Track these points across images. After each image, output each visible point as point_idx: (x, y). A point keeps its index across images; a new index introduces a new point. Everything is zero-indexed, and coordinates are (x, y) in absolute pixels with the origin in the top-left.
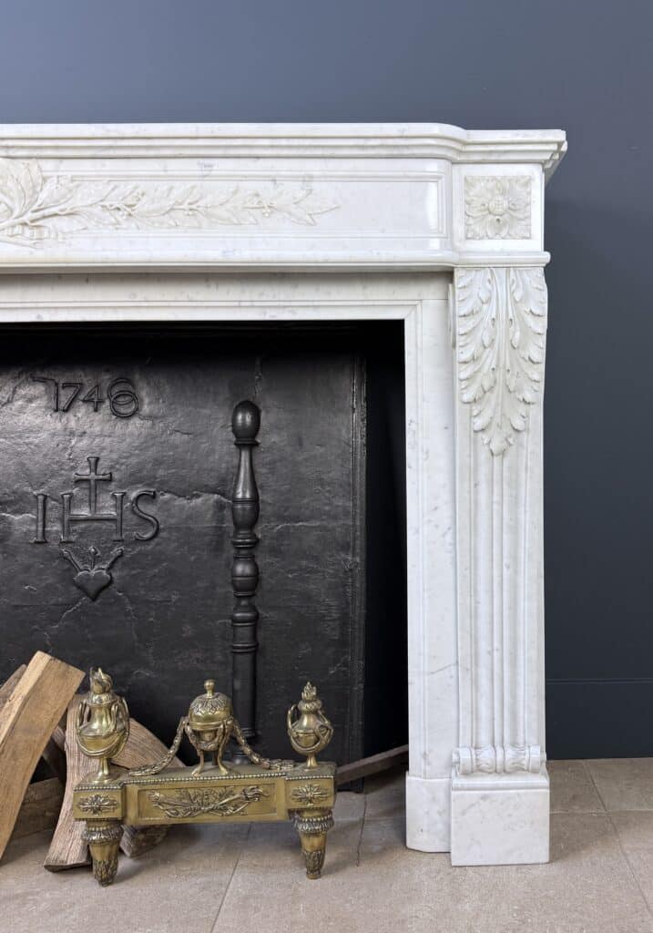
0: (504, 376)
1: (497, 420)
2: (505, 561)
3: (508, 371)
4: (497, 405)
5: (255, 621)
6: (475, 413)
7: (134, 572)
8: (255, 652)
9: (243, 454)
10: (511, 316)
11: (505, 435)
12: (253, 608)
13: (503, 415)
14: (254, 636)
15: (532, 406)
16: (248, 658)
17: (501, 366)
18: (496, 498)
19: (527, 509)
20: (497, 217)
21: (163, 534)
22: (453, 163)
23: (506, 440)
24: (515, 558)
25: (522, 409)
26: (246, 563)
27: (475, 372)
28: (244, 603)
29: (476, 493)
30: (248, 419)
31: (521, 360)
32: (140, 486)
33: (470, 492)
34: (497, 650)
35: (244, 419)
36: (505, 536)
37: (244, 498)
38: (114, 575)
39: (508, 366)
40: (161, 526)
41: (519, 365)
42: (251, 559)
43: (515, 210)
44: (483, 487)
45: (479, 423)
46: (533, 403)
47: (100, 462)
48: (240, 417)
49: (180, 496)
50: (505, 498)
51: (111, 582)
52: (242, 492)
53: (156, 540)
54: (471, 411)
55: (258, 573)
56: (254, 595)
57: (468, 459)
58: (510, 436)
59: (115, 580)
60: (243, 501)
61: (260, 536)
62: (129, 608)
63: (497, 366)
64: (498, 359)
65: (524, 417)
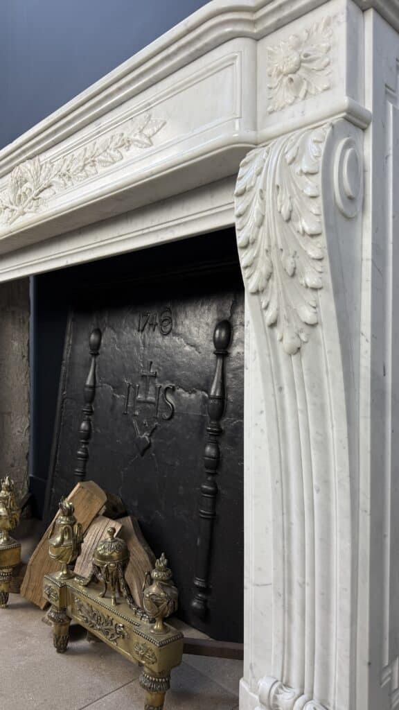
0: (279, 257)
1: (283, 313)
2: (315, 483)
3: (282, 250)
4: (279, 294)
5: (215, 494)
6: (264, 305)
7: (161, 441)
8: (213, 519)
9: (219, 361)
10: (277, 182)
11: (296, 330)
12: (214, 484)
13: (288, 306)
14: (214, 507)
15: (319, 293)
16: (208, 523)
17: (273, 244)
18: (299, 406)
19: (334, 422)
20: (290, 76)
21: (175, 417)
22: (257, 40)
23: (298, 336)
24: (326, 482)
25: (310, 297)
26: (212, 447)
27: (255, 258)
28: (209, 478)
29: (282, 398)
30: (223, 334)
31: (297, 236)
32: (167, 381)
33: (274, 395)
34: (308, 584)
35: (220, 334)
36: (313, 452)
37: (215, 395)
38: (152, 441)
39: (280, 246)
40: (175, 411)
41: (296, 241)
42: (216, 445)
43: (311, 61)
44: (286, 390)
45: (269, 315)
46: (321, 289)
47: (153, 364)
48: (217, 332)
49: (186, 391)
50: (309, 407)
51: (149, 446)
52: (214, 390)
53: (172, 420)
54: (261, 303)
55: (219, 457)
56: (216, 474)
57: (267, 359)
58: (301, 331)
59: (153, 445)
60: (214, 398)
61: (223, 428)
62: (157, 466)
63: (270, 246)
64: (269, 237)
65: (315, 308)
